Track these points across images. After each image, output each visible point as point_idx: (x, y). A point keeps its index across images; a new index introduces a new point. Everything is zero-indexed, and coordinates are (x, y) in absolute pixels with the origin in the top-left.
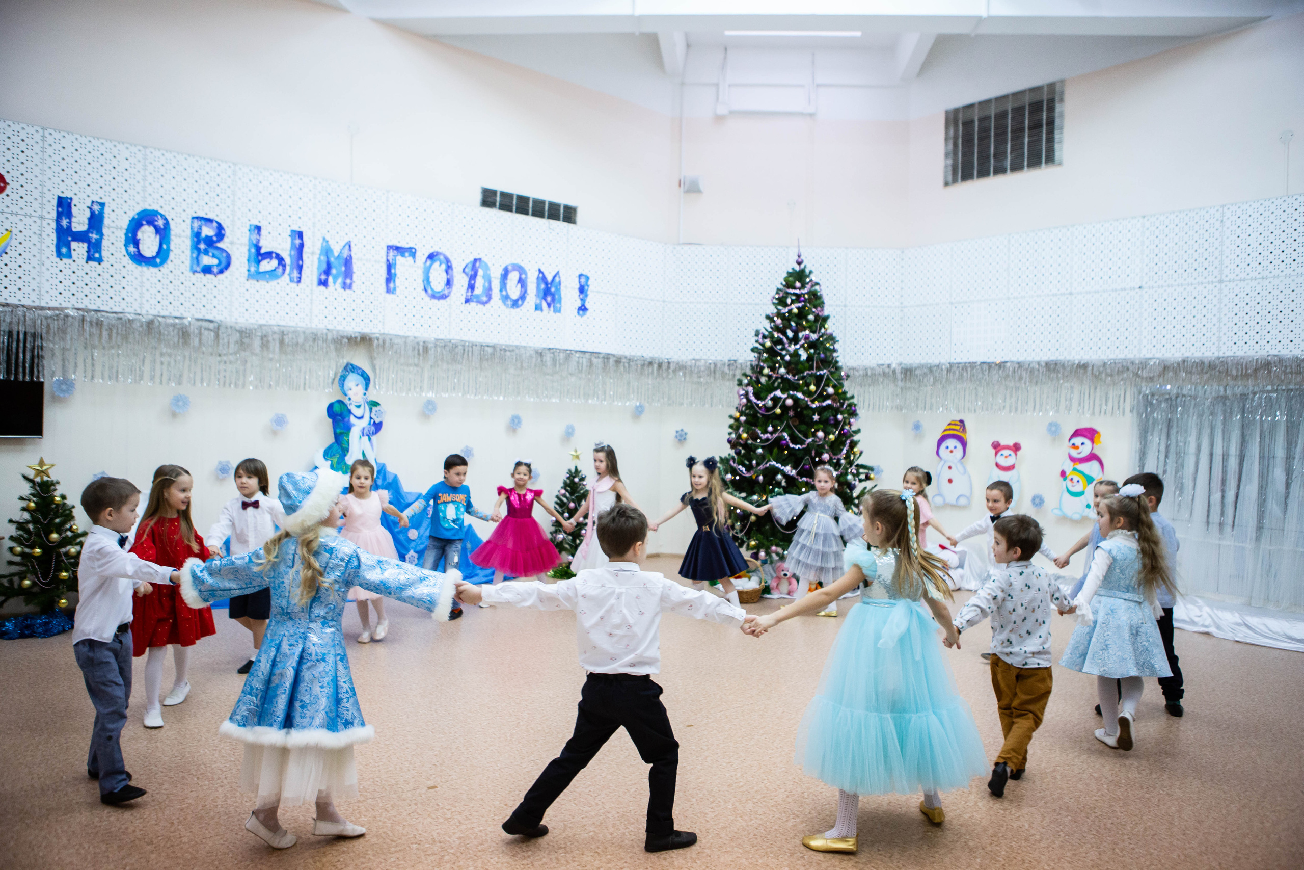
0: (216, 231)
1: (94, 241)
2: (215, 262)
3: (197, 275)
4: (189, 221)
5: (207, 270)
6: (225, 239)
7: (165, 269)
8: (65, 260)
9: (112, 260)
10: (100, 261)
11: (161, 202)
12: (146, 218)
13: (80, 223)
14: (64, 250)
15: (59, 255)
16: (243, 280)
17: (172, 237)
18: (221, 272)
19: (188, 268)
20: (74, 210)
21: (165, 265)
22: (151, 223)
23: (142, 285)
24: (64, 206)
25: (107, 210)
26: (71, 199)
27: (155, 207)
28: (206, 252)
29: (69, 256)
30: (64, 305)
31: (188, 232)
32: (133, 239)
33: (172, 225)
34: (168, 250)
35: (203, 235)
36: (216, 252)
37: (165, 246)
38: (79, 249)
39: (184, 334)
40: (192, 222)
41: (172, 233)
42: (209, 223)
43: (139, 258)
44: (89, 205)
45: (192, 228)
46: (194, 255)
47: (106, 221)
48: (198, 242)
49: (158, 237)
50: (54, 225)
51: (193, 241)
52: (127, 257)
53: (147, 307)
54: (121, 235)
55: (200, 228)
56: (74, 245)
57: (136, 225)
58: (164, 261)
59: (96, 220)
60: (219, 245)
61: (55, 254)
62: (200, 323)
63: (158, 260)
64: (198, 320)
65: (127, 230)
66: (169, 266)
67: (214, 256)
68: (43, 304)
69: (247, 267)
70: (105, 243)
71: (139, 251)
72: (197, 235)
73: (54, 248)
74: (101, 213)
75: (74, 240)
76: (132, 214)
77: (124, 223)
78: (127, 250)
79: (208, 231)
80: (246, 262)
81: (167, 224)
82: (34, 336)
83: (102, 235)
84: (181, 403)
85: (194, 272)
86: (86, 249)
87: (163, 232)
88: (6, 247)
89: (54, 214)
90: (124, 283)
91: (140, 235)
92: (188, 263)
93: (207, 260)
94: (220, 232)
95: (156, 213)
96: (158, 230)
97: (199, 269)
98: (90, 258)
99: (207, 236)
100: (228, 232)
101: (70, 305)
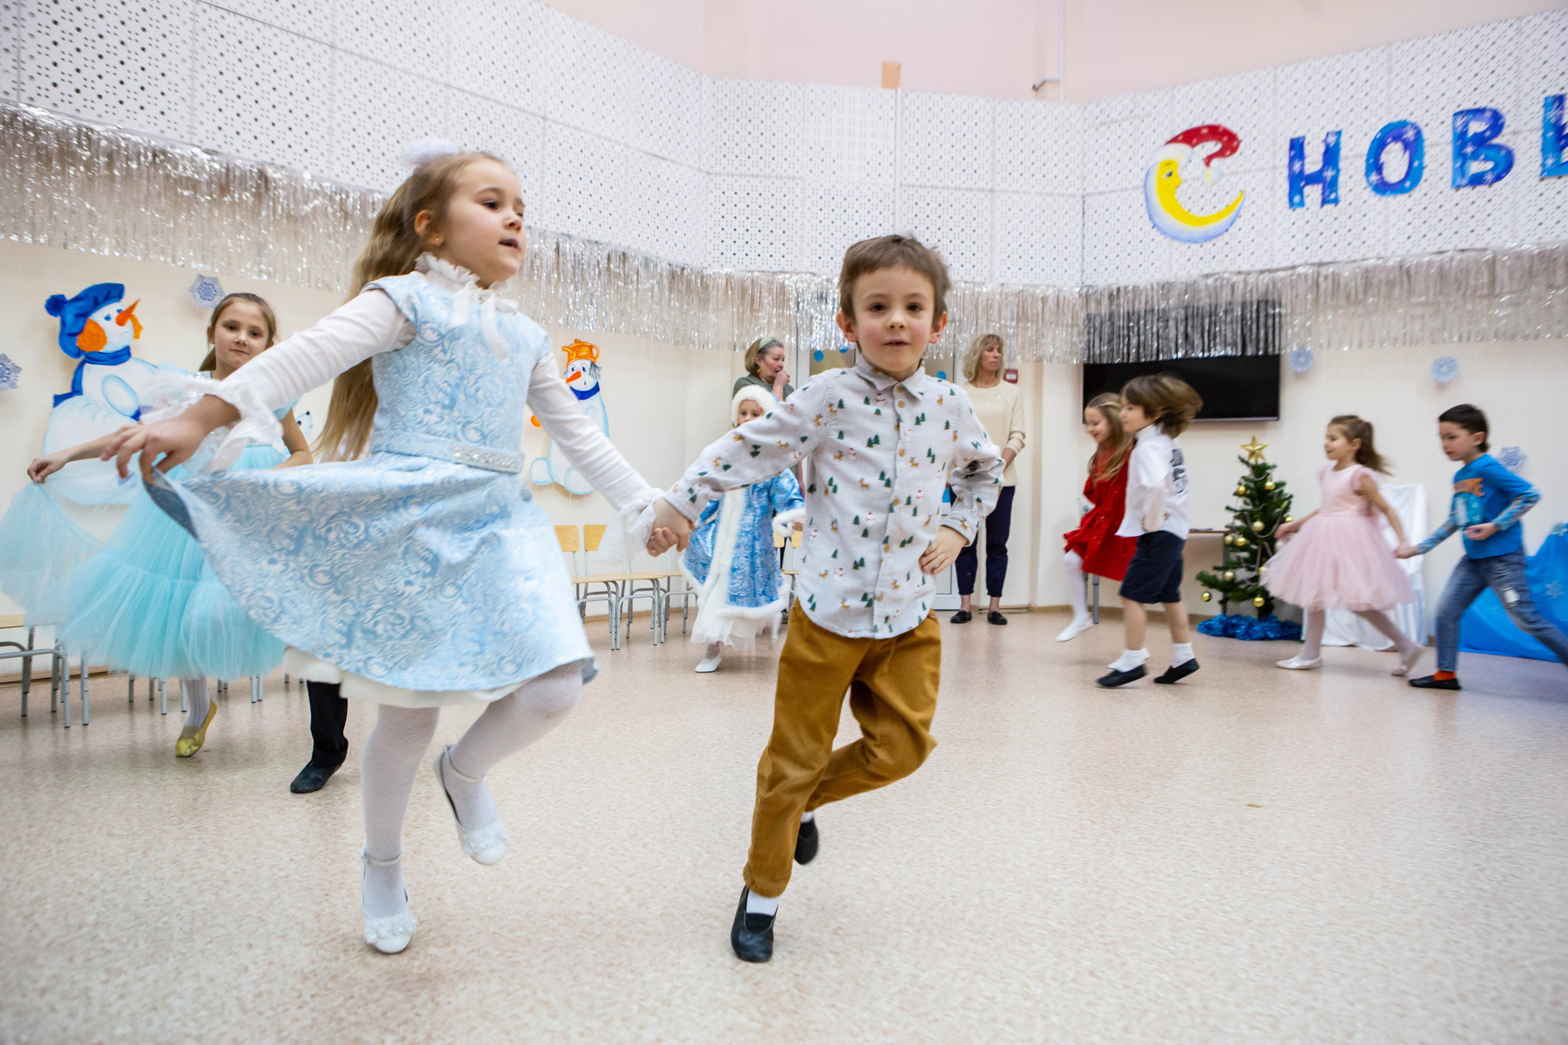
0: (1491, 122)
1: (1329, 179)
2: (1489, 165)
3: (1462, 191)
4: (1449, 121)
5: (1477, 180)
6: (1505, 131)
7: (1417, 193)
8: (1299, 211)
9: (1350, 197)
10: (1336, 201)
11: (1412, 107)
12: (1394, 133)
13: (1313, 162)
14: (1297, 199)
15: (1292, 204)
16: (1535, 180)
17: (1426, 149)
18: (1498, 178)
19: (1450, 184)
20: (1307, 150)
21: (1418, 188)
22: (1396, 139)
23: (1387, 220)
24: (1297, 148)
25: (1344, 138)
26: (1304, 138)
27: (1402, 117)
28: (1475, 156)
29: (1302, 204)
30: (1297, 263)
31: (1449, 136)
32: (1375, 165)
33: (1426, 133)
34: (1421, 168)
35: (1470, 133)
36: (1491, 153)
37: (1416, 164)
38: (1313, 192)
39: (1442, 274)
40: (1454, 121)
41: (1426, 143)
42: (1478, 116)
43: (1383, 188)
44: (1323, 137)
45: (1454, 129)
46: (1458, 165)
47: (1343, 152)
48: (1464, 145)
49: (1407, 154)
50: (1286, 173)
51: (1455, 147)
52: (1369, 189)
53: (1393, 246)
54: (1361, 164)
55: (1466, 125)
56: (1308, 190)
57: (1378, 146)
58: (1415, 183)
59: (1331, 155)
60: (1497, 141)
61: (1287, 205)
62: (1465, 255)
63: (1408, 184)
64: (1463, 251)
65: (1369, 154)
66: (1422, 187)
67: (1486, 159)
68: (1275, 266)
69: (1540, 162)
70: (1342, 179)
71: (1382, 178)
72: (1461, 138)
73: (1286, 199)
74: (1337, 144)
75: (1307, 184)
76: (1373, 133)
77: (1365, 147)
78: (1368, 181)
79: (1476, 127)
80: (1540, 155)
81: (1418, 133)
82: (1267, 302)
83: (1338, 171)
84: (1444, 369)
85: (1458, 188)
86: (1320, 191)
87: (1414, 147)
88: (1240, 209)
89: (1286, 160)
90: (1365, 222)
91: (1384, 158)
92: (1449, 177)
93: (1476, 167)
94: (1497, 122)
95: (1404, 124)
96: (1407, 145)
97: (1464, 182)
98: (1325, 202)
99: (1475, 135)
100: (1508, 120)
101: (1302, 261)
